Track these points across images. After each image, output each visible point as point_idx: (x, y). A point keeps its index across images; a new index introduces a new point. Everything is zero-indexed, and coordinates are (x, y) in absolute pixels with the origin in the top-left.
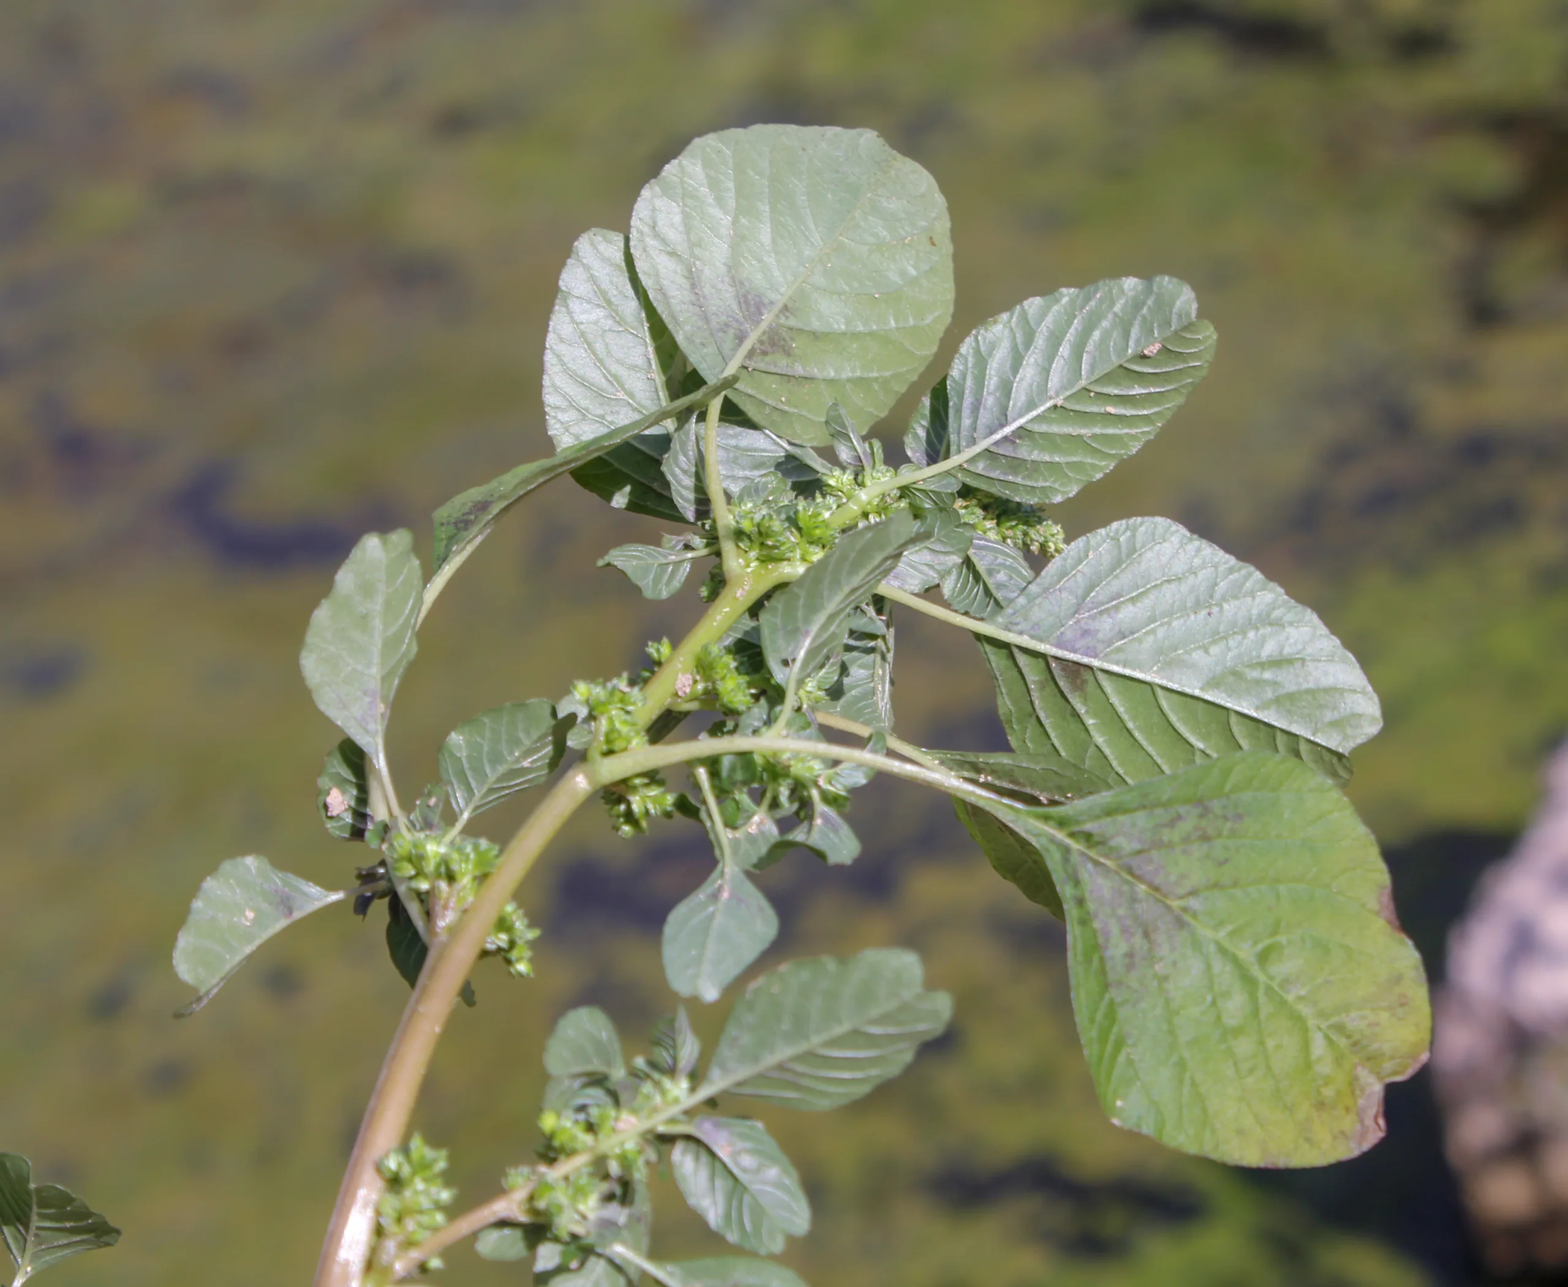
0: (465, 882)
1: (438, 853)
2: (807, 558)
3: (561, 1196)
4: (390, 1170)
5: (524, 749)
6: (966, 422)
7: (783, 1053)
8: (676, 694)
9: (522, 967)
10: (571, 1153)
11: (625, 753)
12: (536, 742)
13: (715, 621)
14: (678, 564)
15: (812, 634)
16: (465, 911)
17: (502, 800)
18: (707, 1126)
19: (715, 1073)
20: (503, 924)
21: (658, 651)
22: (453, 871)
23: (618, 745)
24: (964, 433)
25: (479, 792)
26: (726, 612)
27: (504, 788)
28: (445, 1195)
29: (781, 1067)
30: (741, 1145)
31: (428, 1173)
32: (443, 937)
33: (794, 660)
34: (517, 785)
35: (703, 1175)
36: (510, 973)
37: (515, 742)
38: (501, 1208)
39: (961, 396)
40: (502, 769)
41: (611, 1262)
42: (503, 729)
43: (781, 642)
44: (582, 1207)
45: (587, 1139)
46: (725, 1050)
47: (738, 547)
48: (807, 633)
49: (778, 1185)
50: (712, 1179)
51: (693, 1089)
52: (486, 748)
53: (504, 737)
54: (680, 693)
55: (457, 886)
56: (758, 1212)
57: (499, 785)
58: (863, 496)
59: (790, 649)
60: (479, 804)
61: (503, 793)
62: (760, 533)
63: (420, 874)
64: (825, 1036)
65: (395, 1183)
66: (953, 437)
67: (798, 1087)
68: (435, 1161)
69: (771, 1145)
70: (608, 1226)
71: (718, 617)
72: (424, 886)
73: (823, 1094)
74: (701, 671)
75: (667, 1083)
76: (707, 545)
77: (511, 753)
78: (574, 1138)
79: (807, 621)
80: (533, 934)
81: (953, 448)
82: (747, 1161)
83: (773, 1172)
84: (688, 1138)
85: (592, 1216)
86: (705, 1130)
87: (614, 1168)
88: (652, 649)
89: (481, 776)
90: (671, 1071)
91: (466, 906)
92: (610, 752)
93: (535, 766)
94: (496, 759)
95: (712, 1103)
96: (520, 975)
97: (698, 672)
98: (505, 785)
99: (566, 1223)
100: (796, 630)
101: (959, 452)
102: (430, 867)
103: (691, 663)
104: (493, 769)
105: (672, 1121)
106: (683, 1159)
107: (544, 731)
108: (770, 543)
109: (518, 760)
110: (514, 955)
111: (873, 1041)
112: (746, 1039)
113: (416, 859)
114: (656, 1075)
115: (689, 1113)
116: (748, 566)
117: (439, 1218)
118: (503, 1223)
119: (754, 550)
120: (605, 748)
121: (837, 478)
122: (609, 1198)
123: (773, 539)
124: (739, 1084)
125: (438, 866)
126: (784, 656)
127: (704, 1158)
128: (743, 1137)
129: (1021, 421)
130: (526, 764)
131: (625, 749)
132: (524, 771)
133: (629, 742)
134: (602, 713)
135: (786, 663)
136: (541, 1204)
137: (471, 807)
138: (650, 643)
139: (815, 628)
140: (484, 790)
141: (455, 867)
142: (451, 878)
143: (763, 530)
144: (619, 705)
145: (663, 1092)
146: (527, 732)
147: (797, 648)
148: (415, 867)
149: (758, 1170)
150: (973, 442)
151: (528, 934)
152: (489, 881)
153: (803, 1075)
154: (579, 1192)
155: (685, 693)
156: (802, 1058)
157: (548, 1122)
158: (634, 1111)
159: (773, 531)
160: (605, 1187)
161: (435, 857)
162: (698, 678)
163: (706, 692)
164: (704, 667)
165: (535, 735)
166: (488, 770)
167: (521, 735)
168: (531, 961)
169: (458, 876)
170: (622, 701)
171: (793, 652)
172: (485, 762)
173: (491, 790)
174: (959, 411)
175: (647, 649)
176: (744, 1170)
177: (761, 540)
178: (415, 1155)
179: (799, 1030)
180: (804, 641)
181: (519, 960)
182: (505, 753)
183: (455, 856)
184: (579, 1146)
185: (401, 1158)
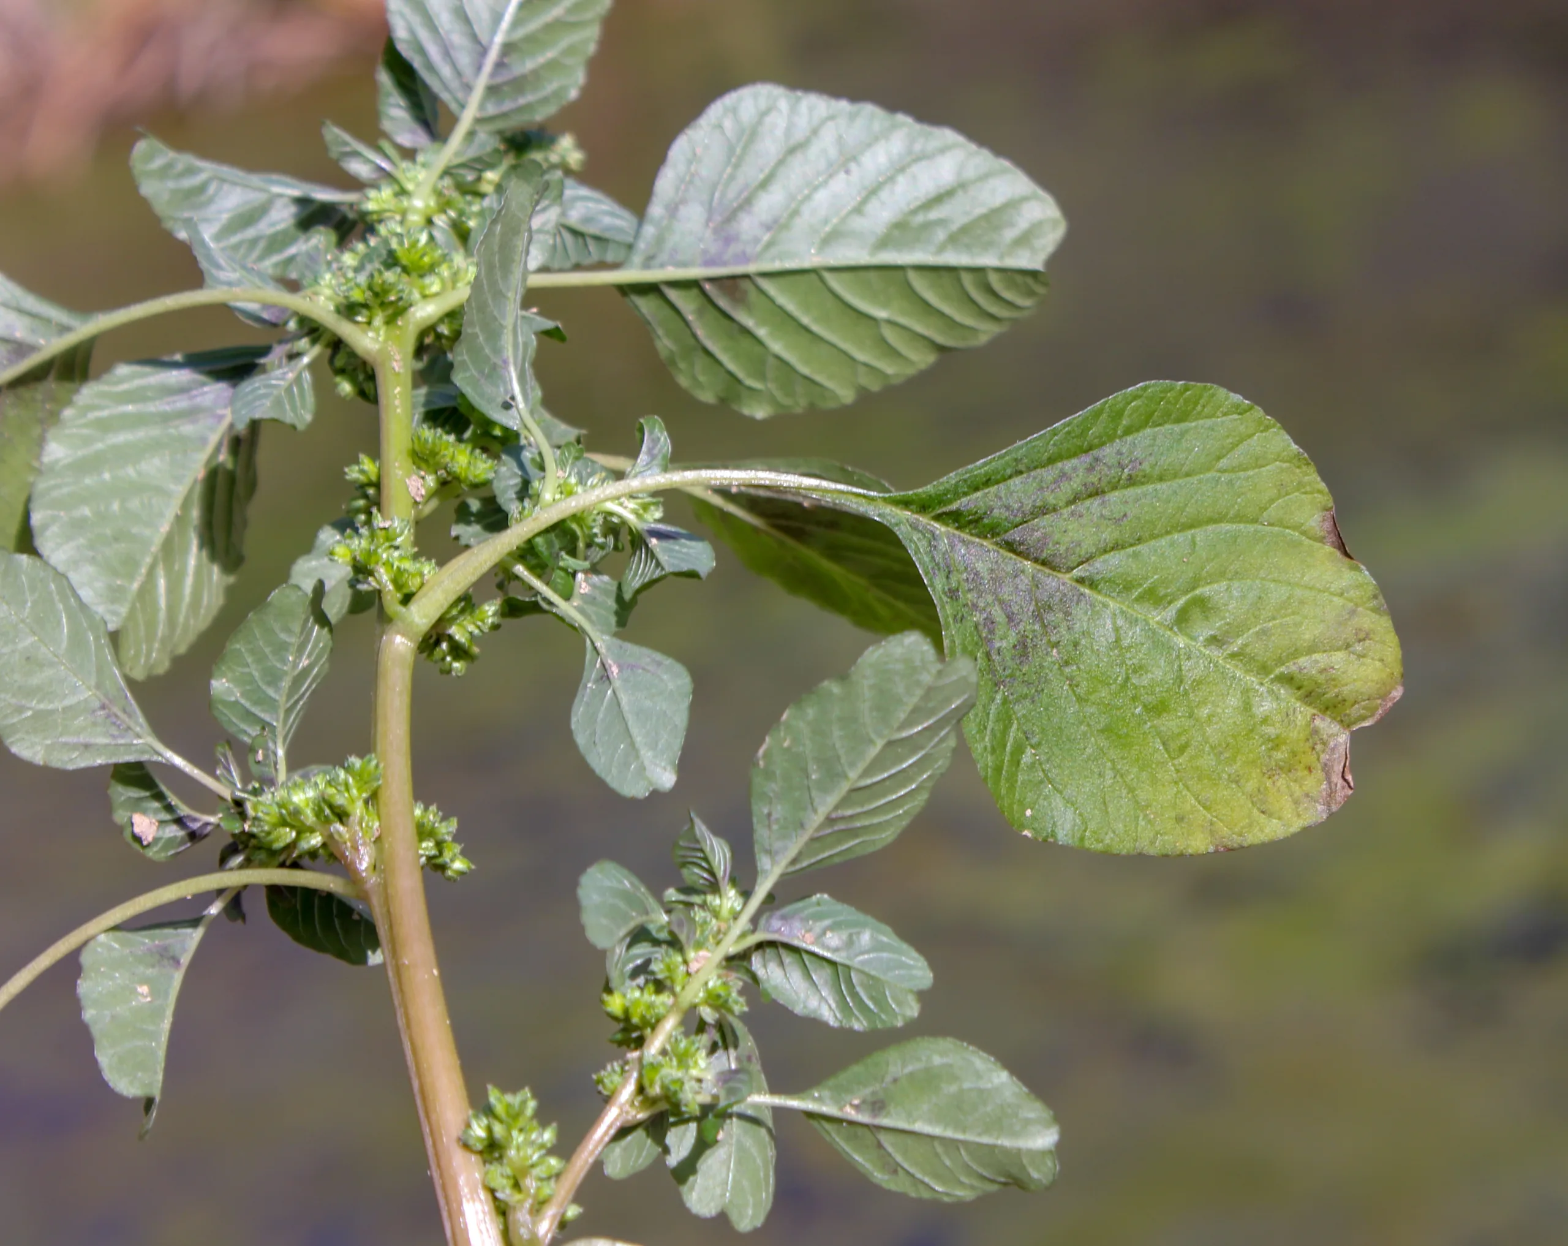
0: (358, 810)
1: (307, 799)
2: (427, 292)
3: (671, 1071)
4: (480, 1139)
5: (293, 649)
6: (446, 71)
7: (826, 804)
8: (416, 503)
9: (459, 865)
10: (654, 1024)
11: (425, 589)
12: (302, 633)
13: (397, 407)
14: (298, 380)
15: (511, 360)
16: (378, 840)
17: (301, 713)
18: (776, 923)
19: (763, 861)
20: (423, 832)
21: (362, 472)
22: (340, 806)
23: (413, 584)
24: (454, 84)
25: (277, 721)
26: (399, 393)
27: (297, 702)
28: (548, 1136)
29: (830, 821)
30: (819, 926)
31: (521, 1122)
32: (373, 880)
33: (513, 398)
34: (307, 690)
35: (796, 977)
36: (449, 879)
37: (281, 648)
38: (611, 1119)
39: (421, 51)
40: (285, 684)
41: (742, 1117)
42: (261, 643)
43: (489, 389)
44: (694, 1072)
45: (665, 999)
46: (761, 834)
47: (357, 323)
48: (505, 362)
49: (878, 947)
50: (807, 975)
51: (746, 894)
52: (256, 674)
53: (267, 650)
54: (418, 499)
55: (354, 818)
56: (875, 985)
57: (292, 701)
58: (418, 203)
59: (502, 389)
60: (284, 733)
61: (299, 707)
62: (376, 295)
63: (302, 830)
64: (861, 766)
65: (493, 1149)
66: (445, 96)
67: (853, 833)
68: (524, 1103)
69: (846, 912)
70: (727, 1078)
71: (397, 402)
72: (316, 840)
73: (880, 827)
74: (423, 465)
75: (713, 900)
76: (314, 342)
77: (284, 661)
78: (651, 1006)
79: (498, 351)
80: (453, 825)
81: (453, 106)
82: (833, 939)
83: (866, 938)
84: (760, 946)
85: (709, 1077)
86: (777, 929)
87: (708, 1014)
88: (353, 473)
89: (270, 704)
90: (714, 887)
91: (377, 834)
92: (407, 599)
93: (313, 658)
94: (273, 677)
95: (771, 899)
96: (462, 873)
97: (419, 468)
98: (296, 697)
99: (693, 1098)
100: (494, 367)
101: (463, 106)
102: (309, 817)
103: (408, 463)
104: (277, 689)
105: (743, 935)
106: (768, 970)
107: (303, 617)
108: (393, 298)
109: (295, 665)
110: (447, 857)
111: (911, 744)
112: (779, 811)
113: (290, 818)
114: (696, 899)
115: (755, 920)
116: (378, 335)
117: (553, 1162)
118: (623, 1132)
119: (378, 315)
120: (399, 596)
121: (377, 200)
122: (713, 1049)
123: (394, 292)
124: (794, 861)
125: (318, 813)
126: (500, 400)
127: (788, 958)
128: (818, 917)
129: (499, 39)
130: (304, 662)
131: (422, 585)
132: (306, 671)
133: (422, 575)
134: (377, 563)
135: (507, 406)
136: (656, 1090)
137: (280, 741)
138: (346, 470)
139: (509, 353)
140: (282, 716)
141: (340, 800)
142: (341, 815)
143: (377, 289)
144: (387, 544)
145: (716, 914)
146: (289, 631)
147: (507, 382)
148: (292, 827)
149: (850, 943)
150: (468, 88)
151: (448, 828)
152: (383, 796)
153: (852, 817)
154: (683, 1060)
155: (422, 496)
156: (844, 802)
157: (615, 1004)
158: (699, 945)
159: (390, 284)
160: (705, 1039)
161: (308, 805)
162: (422, 473)
163: (443, 484)
164: (422, 458)
165: (297, 628)
166: (271, 692)
167: (283, 636)
168: (464, 853)
169: (349, 809)
170: (388, 539)
171: (506, 392)
172: (264, 687)
173: (288, 711)
174: (430, 67)
175: (348, 477)
176: (836, 950)
177: (379, 301)
178: (499, 1109)
179: (832, 773)
180: (509, 373)
181: (452, 860)
182: (279, 665)
183: (331, 791)
184: (661, 1010)
185: (484, 1121)
